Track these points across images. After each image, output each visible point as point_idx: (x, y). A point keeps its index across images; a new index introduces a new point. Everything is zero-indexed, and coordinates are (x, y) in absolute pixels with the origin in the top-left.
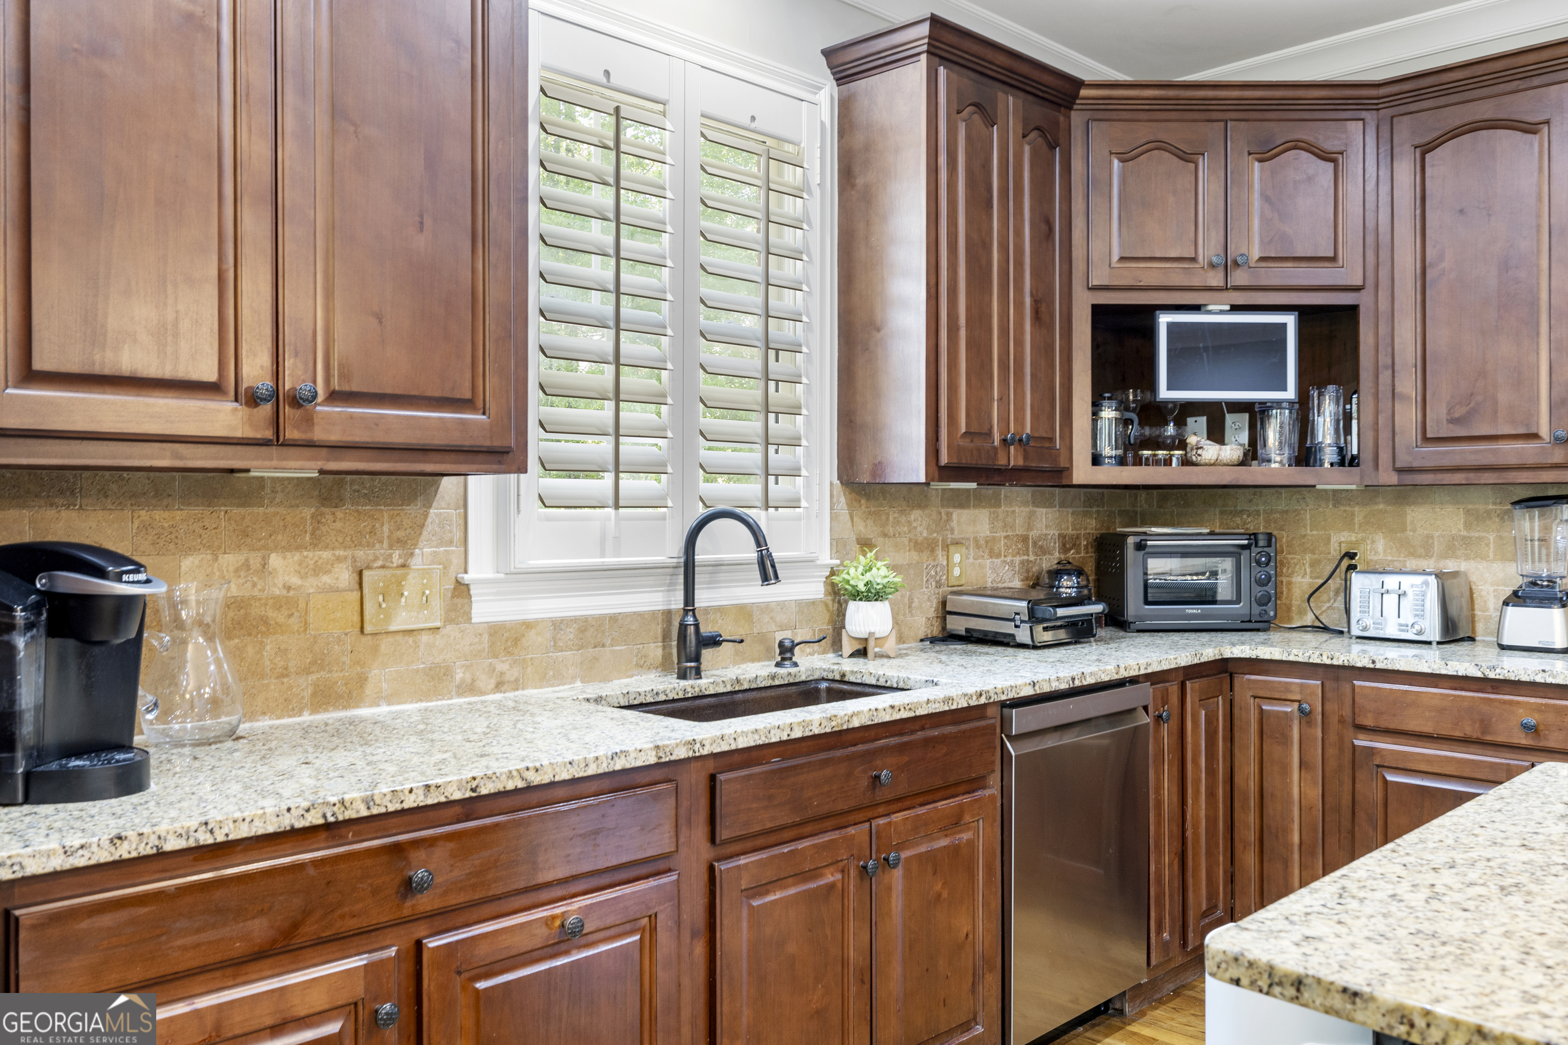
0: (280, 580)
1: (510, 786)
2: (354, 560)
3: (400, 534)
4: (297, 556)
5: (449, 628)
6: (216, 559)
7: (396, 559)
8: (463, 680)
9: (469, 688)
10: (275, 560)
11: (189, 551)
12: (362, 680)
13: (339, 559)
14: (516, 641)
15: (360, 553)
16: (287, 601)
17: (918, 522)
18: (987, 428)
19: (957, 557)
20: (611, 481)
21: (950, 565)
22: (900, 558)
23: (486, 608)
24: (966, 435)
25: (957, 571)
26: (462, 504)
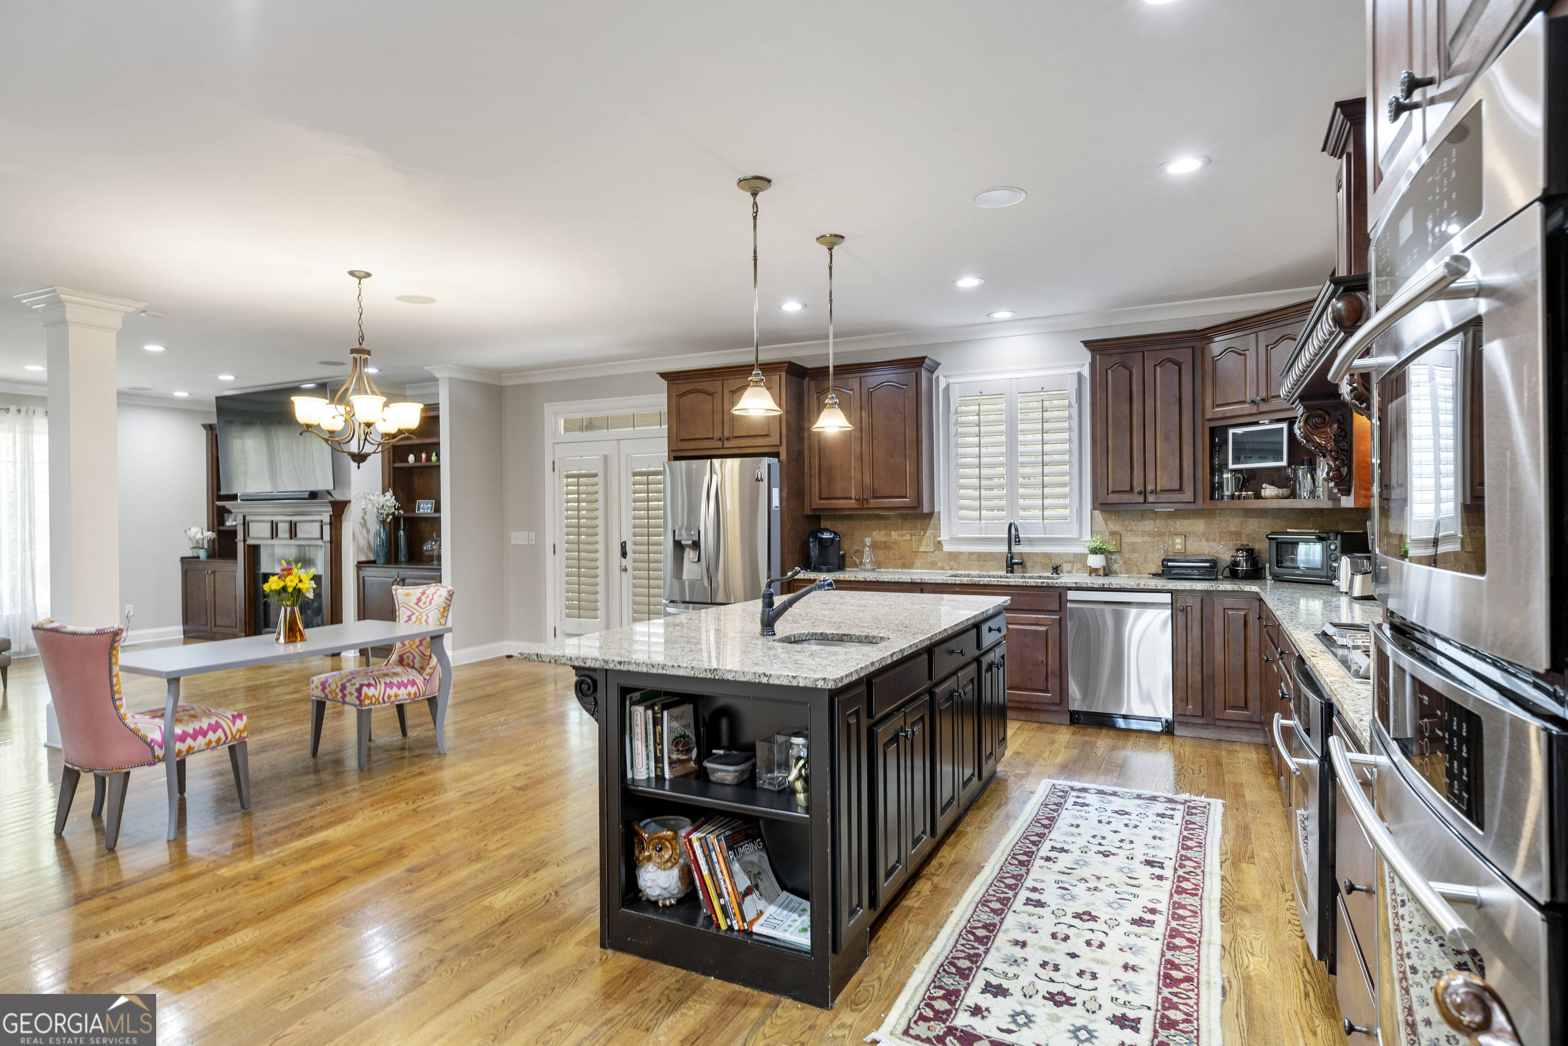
0: (894, 538)
2: (911, 533)
3: (922, 527)
4: (897, 532)
5: (936, 552)
6: (880, 532)
7: (922, 533)
8: (940, 566)
9: (943, 568)
10: (893, 533)
11: (875, 530)
12: (913, 563)
13: (907, 533)
14: (957, 557)
15: (913, 532)
16: (895, 543)
17: (1149, 525)
18: (1128, 488)
19: (1179, 540)
20: (978, 512)
21: (1174, 544)
22: (1138, 540)
23: (947, 548)
24: (1113, 492)
25: (1179, 547)
26: (939, 520)
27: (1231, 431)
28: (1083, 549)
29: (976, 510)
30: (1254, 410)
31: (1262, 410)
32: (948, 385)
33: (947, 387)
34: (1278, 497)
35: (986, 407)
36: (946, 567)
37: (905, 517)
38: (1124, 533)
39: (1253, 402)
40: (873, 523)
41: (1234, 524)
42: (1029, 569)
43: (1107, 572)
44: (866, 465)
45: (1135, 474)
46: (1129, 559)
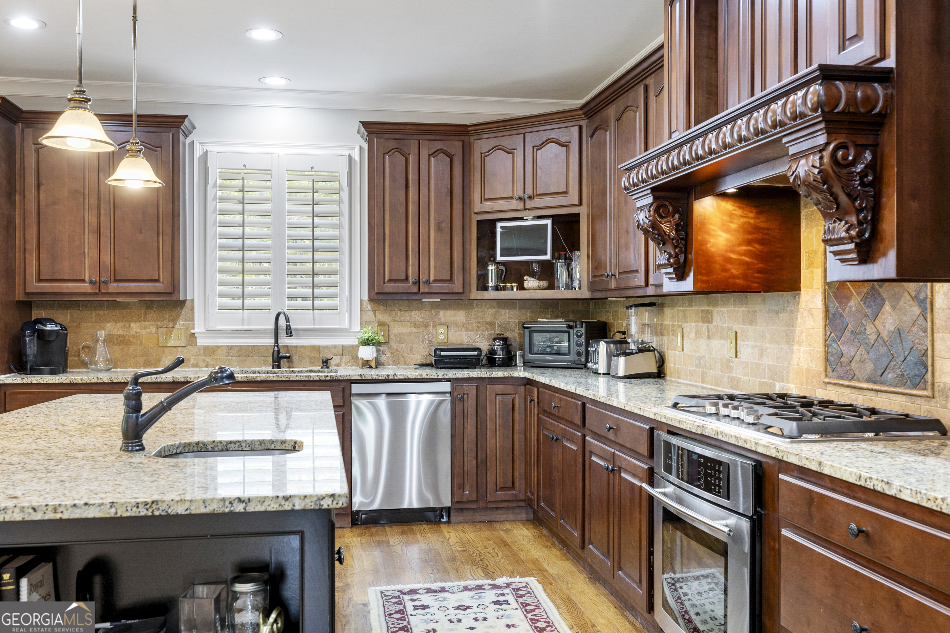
0: (134, 330)
1: (123, 381)
2: (157, 325)
3: (172, 318)
4: (139, 324)
5: (189, 347)
6: (116, 324)
7: (171, 325)
8: (194, 363)
9: (196, 366)
10: (133, 324)
11: (109, 321)
12: (159, 360)
13: (152, 325)
14: (214, 352)
15: (159, 323)
16: (136, 336)
17: (416, 316)
18: (403, 277)
19: (442, 330)
20: (241, 301)
21: (437, 334)
22: (405, 330)
23: (201, 342)
24: (390, 281)
25: (442, 337)
26: (193, 309)
27: (499, 225)
28: (353, 341)
29: (239, 298)
30: (520, 205)
31: (527, 206)
32: (206, 154)
33: (205, 156)
34: (539, 289)
35: (251, 183)
36: (201, 364)
37: (149, 305)
38: (392, 324)
39: (520, 199)
40: (106, 312)
41: (489, 314)
42: (296, 363)
43: (378, 364)
44: (104, 240)
45: (410, 263)
46: (397, 350)
